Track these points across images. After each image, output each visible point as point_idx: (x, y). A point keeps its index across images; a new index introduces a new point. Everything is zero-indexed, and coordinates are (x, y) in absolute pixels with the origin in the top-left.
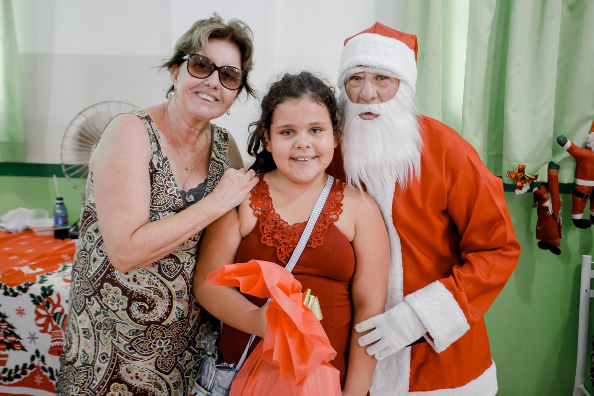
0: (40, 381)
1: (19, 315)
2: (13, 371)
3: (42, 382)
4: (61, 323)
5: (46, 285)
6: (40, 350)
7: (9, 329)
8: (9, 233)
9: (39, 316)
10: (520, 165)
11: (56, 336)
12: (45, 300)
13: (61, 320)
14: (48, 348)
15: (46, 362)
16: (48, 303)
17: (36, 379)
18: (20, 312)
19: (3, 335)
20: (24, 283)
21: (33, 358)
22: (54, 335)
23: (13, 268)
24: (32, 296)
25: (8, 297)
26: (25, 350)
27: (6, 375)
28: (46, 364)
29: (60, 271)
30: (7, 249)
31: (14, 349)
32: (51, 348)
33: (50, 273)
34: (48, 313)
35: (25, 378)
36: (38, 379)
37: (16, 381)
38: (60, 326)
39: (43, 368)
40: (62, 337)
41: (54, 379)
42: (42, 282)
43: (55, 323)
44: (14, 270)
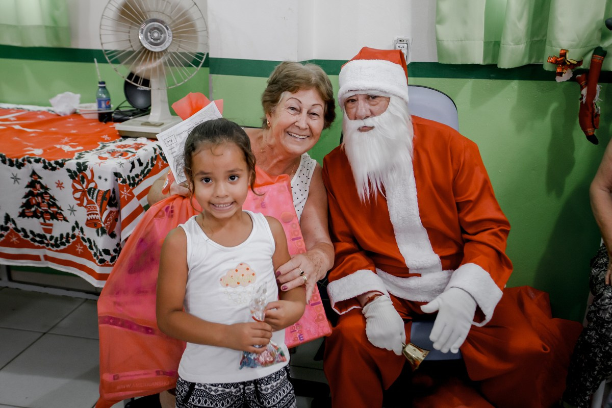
0: (80, 250)
1: (59, 188)
2: (59, 239)
3: (82, 251)
4: (95, 197)
5: (81, 161)
6: (79, 222)
7: (51, 200)
8: (59, 115)
9: (76, 190)
10: (562, 49)
11: (91, 209)
12: (80, 176)
13: (95, 195)
14: (85, 220)
15: (84, 233)
16: (83, 178)
17: (77, 248)
18: (60, 185)
19: (47, 205)
20: (62, 159)
21: (73, 229)
22: (89, 209)
23: (55, 146)
24: (69, 170)
25: (47, 170)
26: (67, 221)
27: (53, 242)
28: (85, 235)
29: (99, 150)
30: (53, 129)
31: (58, 220)
32: (88, 220)
33: (88, 151)
34: (83, 188)
35: (69, 246)
36: (79, 249)
37: (62, 247)
38: (94, 201)
39: (83, 238)
40: (97, 211)
41: (93, 250)
42: (79, 158)
43: (90, 198)
44: (56, 147)
